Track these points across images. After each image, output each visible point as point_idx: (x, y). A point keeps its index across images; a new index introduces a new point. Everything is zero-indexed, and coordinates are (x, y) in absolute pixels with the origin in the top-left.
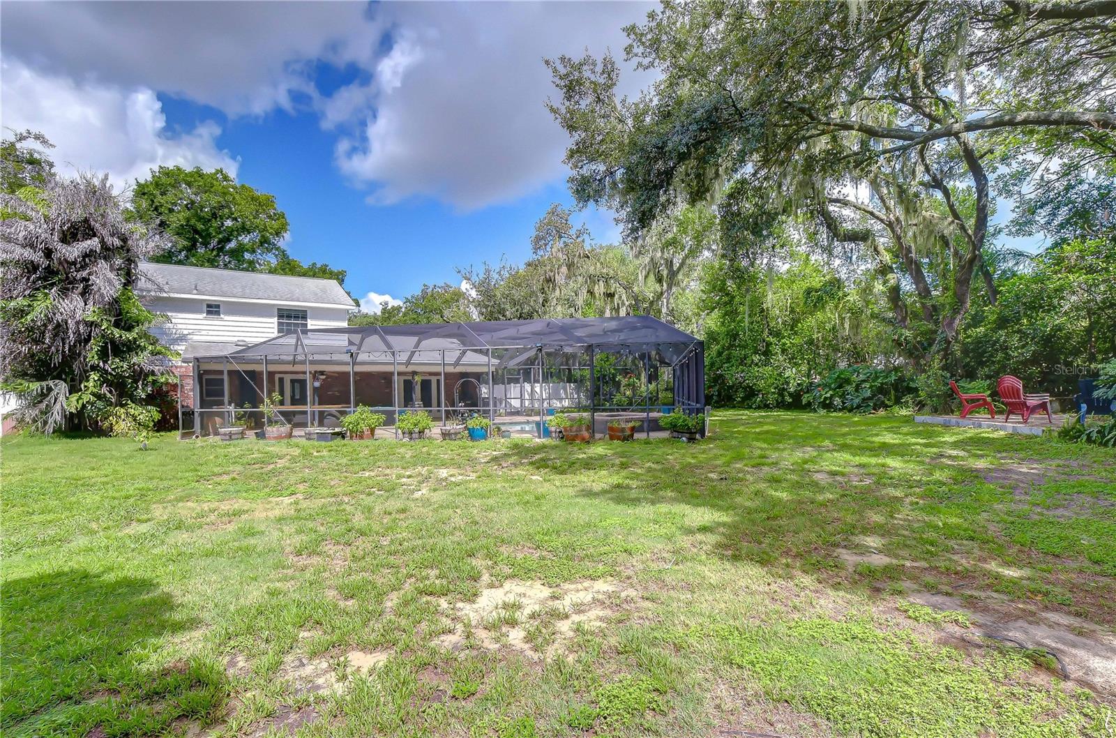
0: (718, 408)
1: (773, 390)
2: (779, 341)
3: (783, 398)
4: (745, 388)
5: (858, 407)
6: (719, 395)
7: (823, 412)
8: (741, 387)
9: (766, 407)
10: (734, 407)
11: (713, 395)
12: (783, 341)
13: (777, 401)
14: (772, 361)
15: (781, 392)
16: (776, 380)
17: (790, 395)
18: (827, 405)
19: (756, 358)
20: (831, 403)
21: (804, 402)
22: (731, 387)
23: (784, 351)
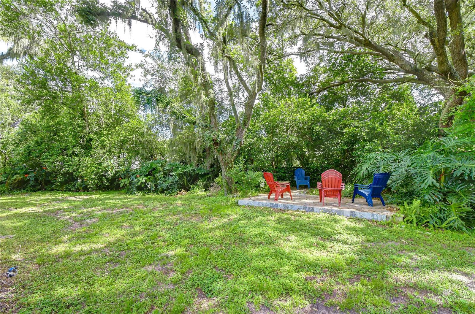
0: (34, 191)
1: (93, 177)
2: (99, 138)
3: (102, 182)
4: (64, 174)
5: (168, 189)
6: (36, 180)
7: (139, 194)
8: (60, 173)
9: (85, 189)
10: (52, 190)
11: (29, 180)
12: (102, 138)
13: (97, 185)
14: (92, 153)
15: (101, 177)
16: (96, 168)
17: (108, 180)
18: (142, 188)
19: (77, 150)
20: (146, 186)
21: (122, 185)
22: (50, 174)
23: (103, 147)
